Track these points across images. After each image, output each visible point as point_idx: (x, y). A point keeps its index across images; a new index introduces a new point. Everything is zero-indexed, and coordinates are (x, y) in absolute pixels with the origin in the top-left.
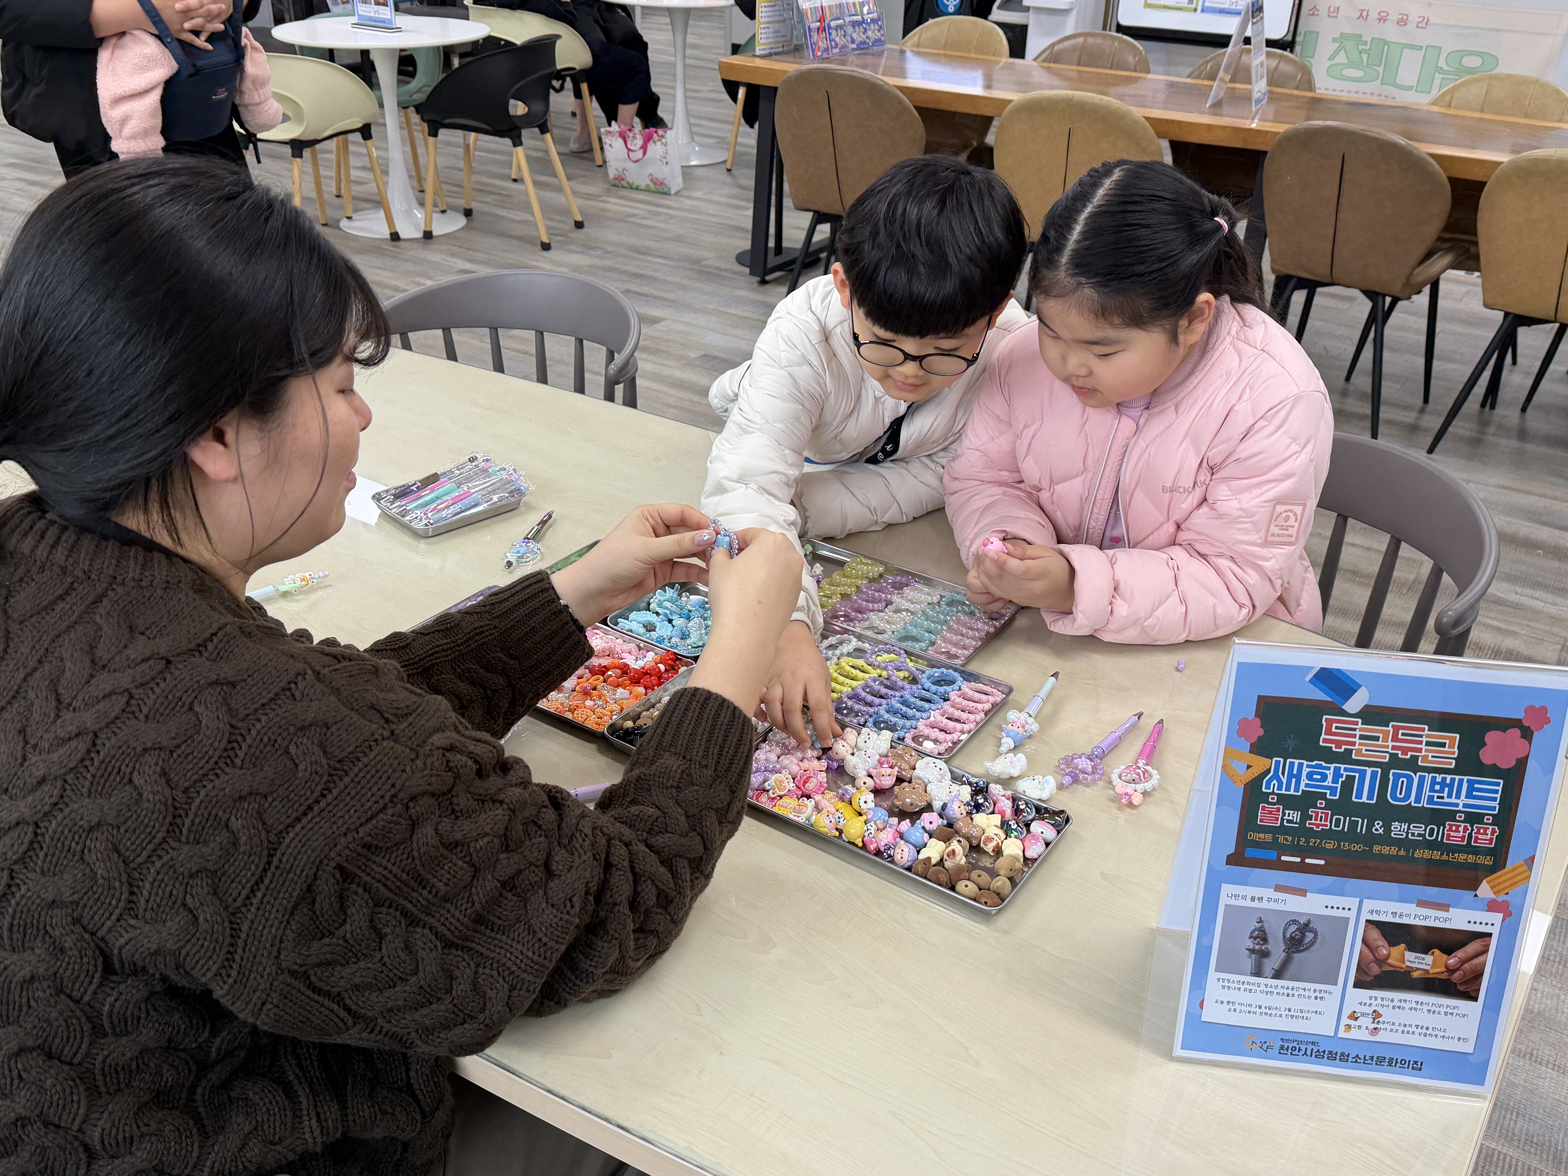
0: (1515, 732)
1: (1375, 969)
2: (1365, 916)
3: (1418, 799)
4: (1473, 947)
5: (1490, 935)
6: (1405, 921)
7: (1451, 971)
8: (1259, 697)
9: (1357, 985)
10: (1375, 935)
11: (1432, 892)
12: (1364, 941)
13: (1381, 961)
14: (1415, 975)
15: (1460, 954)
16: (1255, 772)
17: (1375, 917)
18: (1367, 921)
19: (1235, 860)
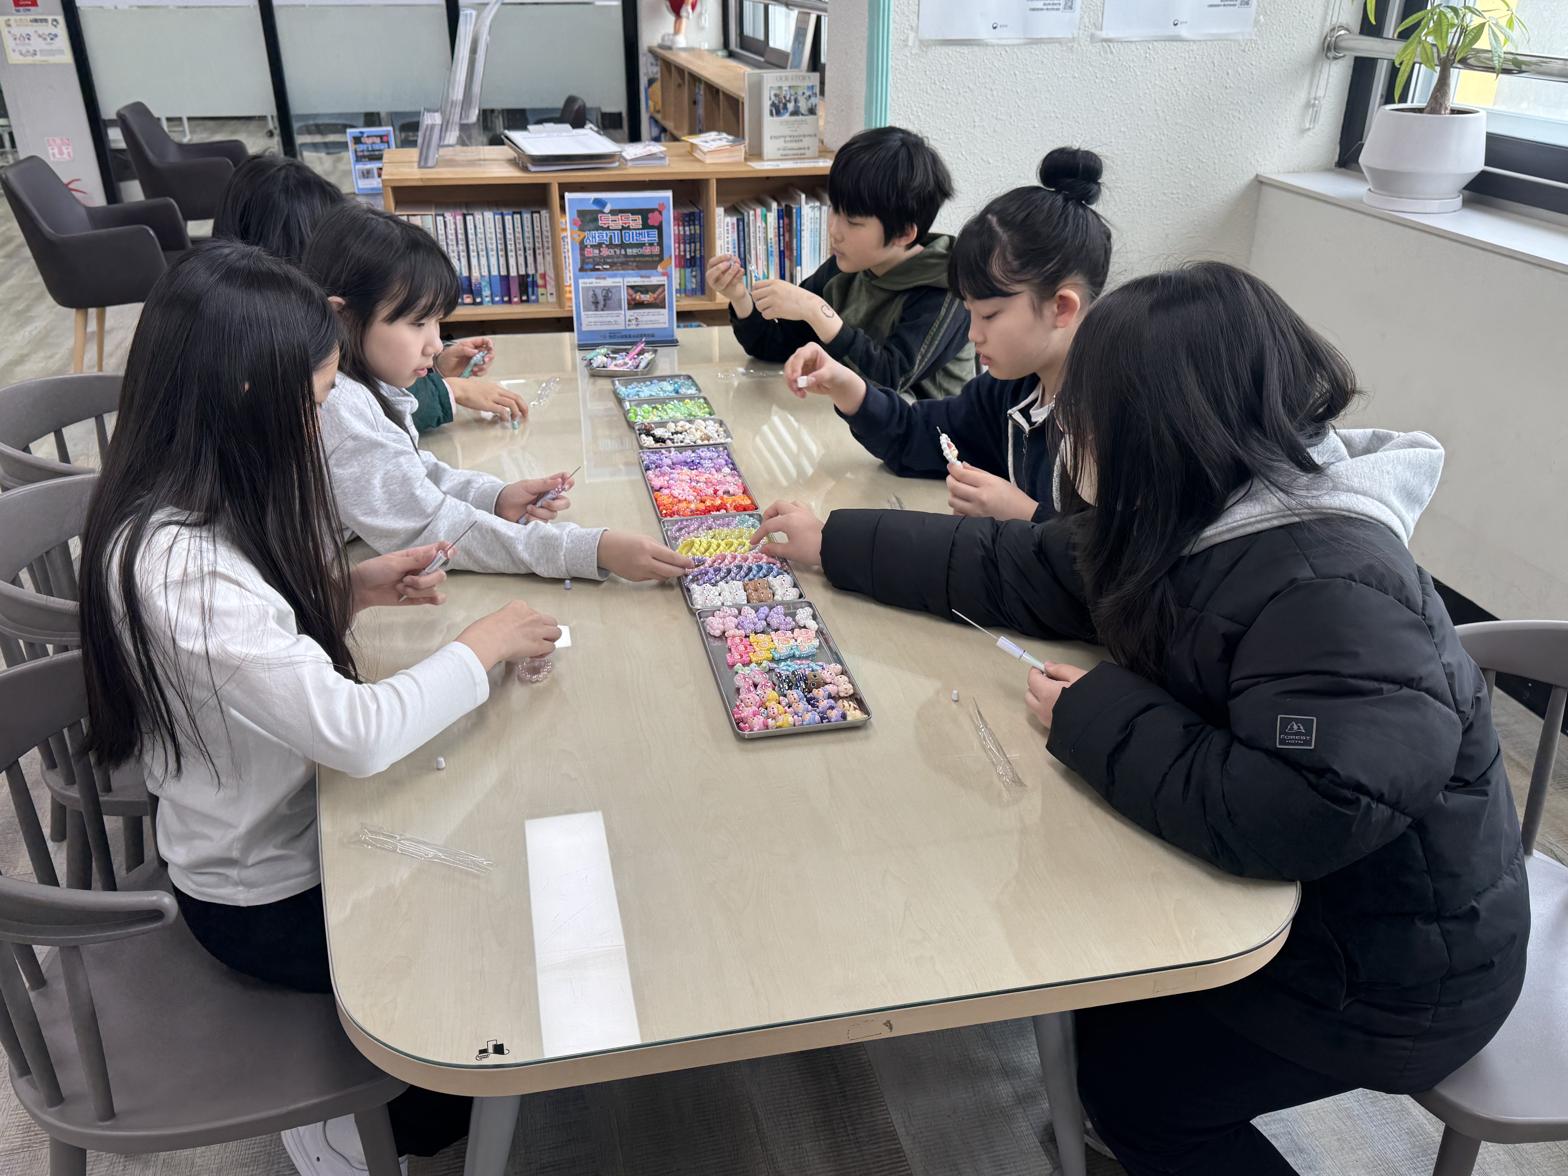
0: (656, 213)
1: (633, 303)
2: (626, 284)
3: (633, 240)
4: (660, 290)
7: (655, 299)
8: (578, 211)
9: (629, 309)
11: (643, 272)
13: (634, 299)
15: (657, 293)
16: (582, 236)
17: (629, 284)
18: (628, 286)
19: (582, 269)
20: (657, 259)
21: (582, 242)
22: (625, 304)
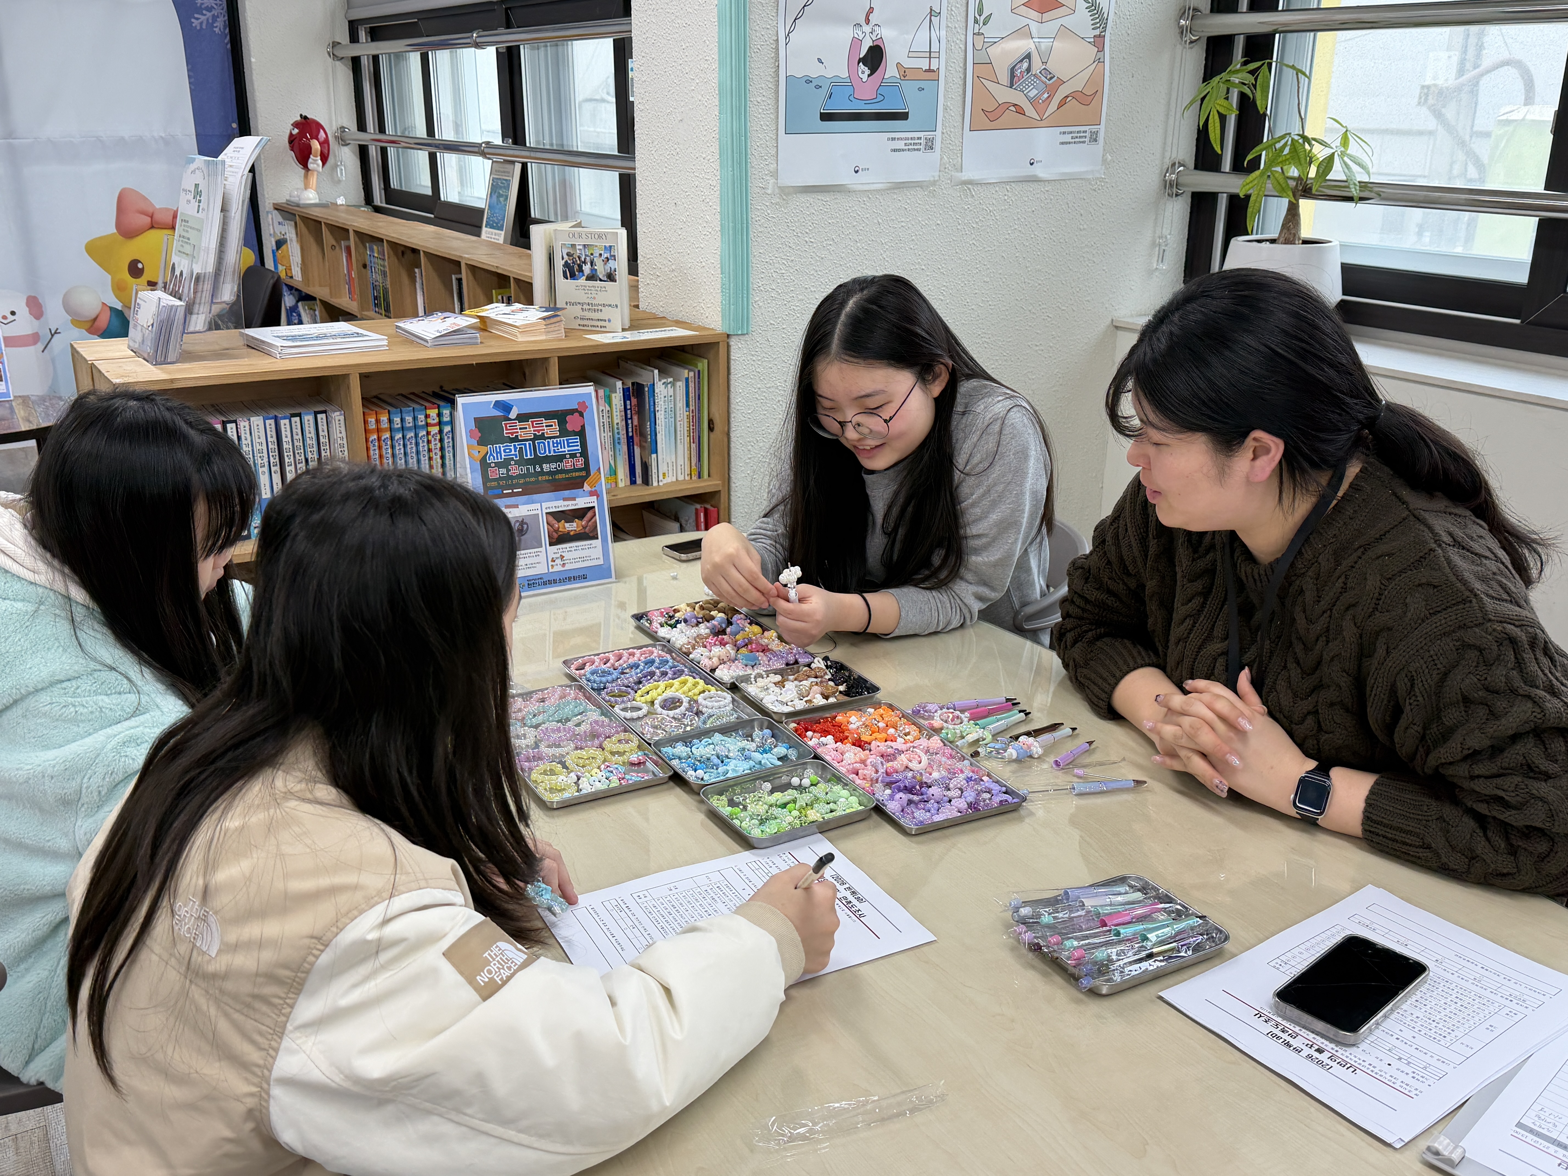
0: (577, 414)
1: (555, 535)
2: (545, 511)
3: (550, 452)
5: (594, 507)
6: (560, 509)
8: (475, 420)
9: (550, 545)
10: (551, 518)
11: (567, 493)
12: (548, 523)
13: (557, 531)
14: (572, 533)
16: (483, 453)
20: (584, 473)
21: (484, 461)
22: (545, 539)
